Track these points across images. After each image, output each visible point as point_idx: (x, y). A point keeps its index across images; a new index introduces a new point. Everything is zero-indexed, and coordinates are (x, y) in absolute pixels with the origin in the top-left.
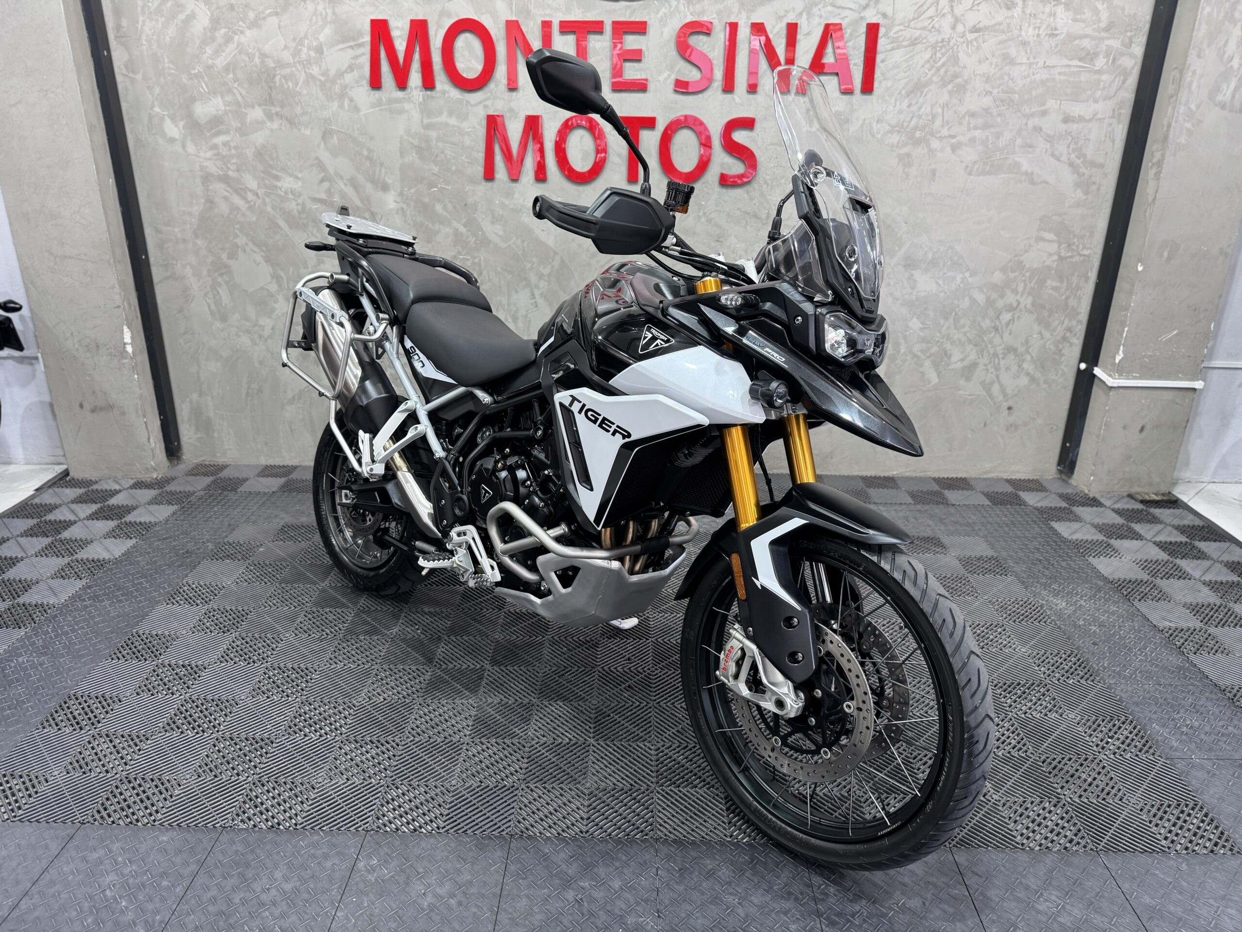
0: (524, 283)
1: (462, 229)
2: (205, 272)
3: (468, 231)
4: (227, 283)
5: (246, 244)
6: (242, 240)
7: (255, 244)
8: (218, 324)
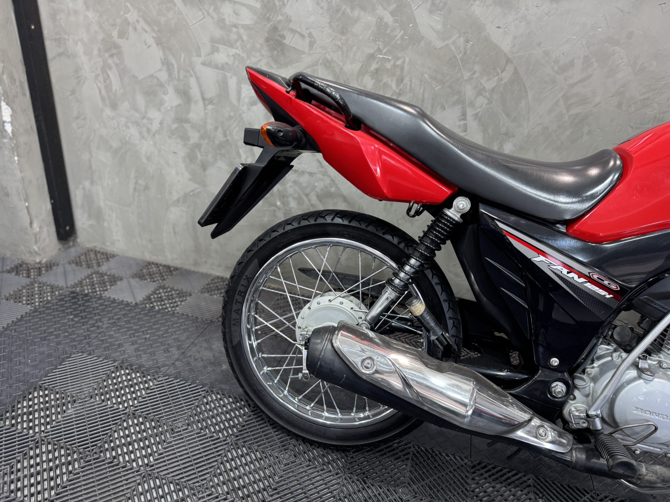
0: (456, 97)
1: (389, 19)
2: (95, 52)
3: (396, 21)
4: (117, 65)
5: (138, 21)
6: (132, 16)
7: (146, 21)
8: (108, 112)
